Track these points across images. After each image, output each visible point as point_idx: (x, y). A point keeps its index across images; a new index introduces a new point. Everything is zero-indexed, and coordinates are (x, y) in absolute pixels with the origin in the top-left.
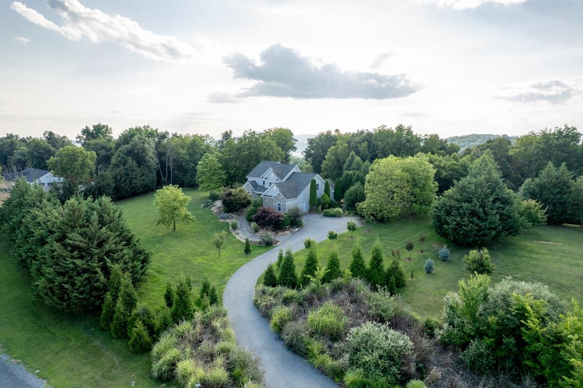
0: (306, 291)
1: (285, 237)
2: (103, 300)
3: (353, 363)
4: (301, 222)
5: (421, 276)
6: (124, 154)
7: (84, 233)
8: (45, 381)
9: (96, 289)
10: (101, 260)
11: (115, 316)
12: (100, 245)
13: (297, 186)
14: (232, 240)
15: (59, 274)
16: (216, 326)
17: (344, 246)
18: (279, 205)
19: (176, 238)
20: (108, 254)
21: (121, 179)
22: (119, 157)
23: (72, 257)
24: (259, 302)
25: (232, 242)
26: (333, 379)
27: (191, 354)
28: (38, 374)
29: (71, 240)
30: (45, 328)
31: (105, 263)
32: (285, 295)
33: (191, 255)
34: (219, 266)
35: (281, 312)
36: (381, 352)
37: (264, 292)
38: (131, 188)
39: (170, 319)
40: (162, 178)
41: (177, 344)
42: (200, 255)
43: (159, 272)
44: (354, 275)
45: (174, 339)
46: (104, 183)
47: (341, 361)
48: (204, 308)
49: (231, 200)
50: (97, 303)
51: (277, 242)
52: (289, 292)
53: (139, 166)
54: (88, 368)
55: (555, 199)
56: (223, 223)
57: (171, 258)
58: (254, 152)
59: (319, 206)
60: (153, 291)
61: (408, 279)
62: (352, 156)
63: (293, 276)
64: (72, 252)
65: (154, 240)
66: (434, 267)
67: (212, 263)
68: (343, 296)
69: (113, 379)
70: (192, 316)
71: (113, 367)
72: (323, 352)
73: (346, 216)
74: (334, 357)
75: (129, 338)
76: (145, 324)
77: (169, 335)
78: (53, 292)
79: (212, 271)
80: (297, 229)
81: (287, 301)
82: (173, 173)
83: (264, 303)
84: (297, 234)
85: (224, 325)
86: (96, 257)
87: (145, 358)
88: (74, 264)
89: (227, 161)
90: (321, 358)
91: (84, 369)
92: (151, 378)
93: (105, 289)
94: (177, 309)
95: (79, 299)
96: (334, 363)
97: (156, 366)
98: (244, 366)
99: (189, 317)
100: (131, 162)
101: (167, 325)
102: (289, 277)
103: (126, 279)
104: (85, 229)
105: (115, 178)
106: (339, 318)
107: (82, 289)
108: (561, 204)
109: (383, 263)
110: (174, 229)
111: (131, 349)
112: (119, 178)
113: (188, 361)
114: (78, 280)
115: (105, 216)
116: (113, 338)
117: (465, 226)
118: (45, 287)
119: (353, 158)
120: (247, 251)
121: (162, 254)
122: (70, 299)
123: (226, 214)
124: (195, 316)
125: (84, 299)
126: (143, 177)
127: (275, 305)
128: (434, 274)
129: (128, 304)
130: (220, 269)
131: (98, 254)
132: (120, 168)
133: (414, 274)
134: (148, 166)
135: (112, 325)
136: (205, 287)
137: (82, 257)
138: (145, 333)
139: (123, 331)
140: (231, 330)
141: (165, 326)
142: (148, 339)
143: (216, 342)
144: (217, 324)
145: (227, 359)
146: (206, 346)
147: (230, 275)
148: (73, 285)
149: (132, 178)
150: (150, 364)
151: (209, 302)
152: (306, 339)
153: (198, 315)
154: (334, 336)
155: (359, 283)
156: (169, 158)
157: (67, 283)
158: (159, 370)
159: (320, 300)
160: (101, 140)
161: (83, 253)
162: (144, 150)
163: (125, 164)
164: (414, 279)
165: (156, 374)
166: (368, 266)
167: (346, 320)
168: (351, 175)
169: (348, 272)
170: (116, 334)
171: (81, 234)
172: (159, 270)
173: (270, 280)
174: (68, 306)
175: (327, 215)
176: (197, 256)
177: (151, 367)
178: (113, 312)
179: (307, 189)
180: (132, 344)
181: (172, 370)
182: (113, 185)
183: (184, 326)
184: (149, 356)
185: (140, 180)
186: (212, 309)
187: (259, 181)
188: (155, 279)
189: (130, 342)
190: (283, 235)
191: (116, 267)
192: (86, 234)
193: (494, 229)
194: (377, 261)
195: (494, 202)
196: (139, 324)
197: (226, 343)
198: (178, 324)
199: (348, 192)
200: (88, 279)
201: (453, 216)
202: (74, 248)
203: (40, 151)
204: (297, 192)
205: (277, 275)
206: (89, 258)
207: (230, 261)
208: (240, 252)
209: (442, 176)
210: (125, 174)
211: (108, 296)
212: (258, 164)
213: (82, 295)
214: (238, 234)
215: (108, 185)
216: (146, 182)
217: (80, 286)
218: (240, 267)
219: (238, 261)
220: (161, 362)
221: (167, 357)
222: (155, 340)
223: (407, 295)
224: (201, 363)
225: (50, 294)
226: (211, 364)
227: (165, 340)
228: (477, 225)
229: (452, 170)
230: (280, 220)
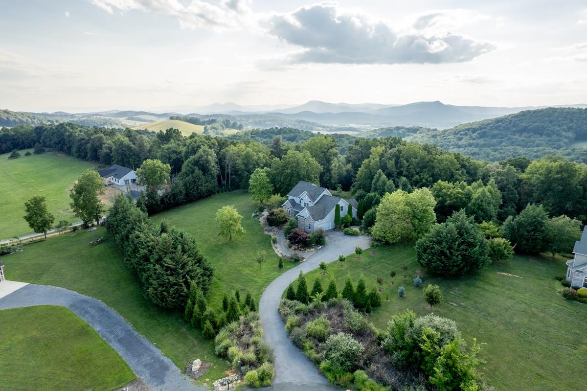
0: (311, 306)
1: (310, 254)
2: (186, 303)
3: (327, 357)
4: (324, 241)
5: (394, 299)
6: (192, 164)
7: (173, 257)
8: (160, 350)
9: (182, 296)
10: (184, 277)
11: (194, 314)
12: (183, 267)
13: (325, 209)
14: (272, 254)
15: (160, 285)
16: (252, 326)
17: (350, 266)
18: (309, 224)
19: (232, 248)
20: (188, 273)
21: (190, 186)
22: (188, 166)
23: (167, 275)
24: (281, 310)
25: (271, 255)
26: (315, 364)
27: (237, 343)
28: (155, 345)
29: (166, 263)
30: (153, 317)
31: (187, 279)
32: (297, 308)
33: (241, 266)
34: (260, 278)
35: (293, 319)
36: (341, 352)
37: (285, 304)
38: (198, 193)
39: (225, 319)
40: (223, 181)
41: (229, 336)
42: (248, 267)
43: (219, 279)
44: (344, 297)
45: (228, 333)
46: (177, 191)
47: (320, 355)
48: (246, 314)
49: (273, 219)
50: (183, 304)
51: (303, 258)
52: (301, 306)
53: (204, 174)
54: (181, 345)
55: (528, 236)
56: (267, 235)
57: (227, 268)
58: (295, 170)
59: (342, 225)
60: (215, 295)
61: (383, 300)
62: (380, 174)
63: (305, 293)
64: (166, 270)
65: (216, 249)
66: (405, 292)
67: (255, 275)
68: (333, 311)
69: (194, 352)
70: (239, 319)
71: (194, 346)
72: (312, 348)
73: (363, 234)
74: (318, 352)
75: (202, 329)
76: (211, 322)
77: (225, 331)
78: (157, 296)
79: (255, 281)
80: (320, 247)
81: (298, 312)
82: (231, 178)
83: (283, 312)
84: (319, 252)
85: (257, 326)
86: (181, 275)
87: (211, 343)
88: (169, 279)
89: (274, 175)
90: (311, 351)
91: (179, 345)
92: (215, 354)
93: (187, 297)
94: (230, 314)
95: (172, 302)
96: (316, 355)
97: (218, 348)
98: (265, 352)
99: (237, 319)
100: (198, 171)
101: (224, 324)
102: (302, 294)
103: (200, 292)
104: (173, 255)
105: (185, 185)
106: (326, 327)
107: (174, 296)
108: (533, 240)
109: (365, 289)
110: (231, 239)
111: (203, 336)
112: (188, 186)
113: (234, 348)
114: (172, 290)
115: (186, 246)
116: (193, 327)
117: (434, 262)
118: (153, 293)
119: (380, 176)
120: (281, 266)
121: (221, 263)
122: (167, 301)
123: (270, 227)
124: (240, 319)
125: (175, 302)
126: (207, 184)
127: (290, 314)
128: (404, 297)
129: (201, 307)
130: (260, 280)
131: (182, 273)
132: (189, 177)
133: (388, 297)
134: (211, 174)
135: (192, 320)
136: (248, 297)
137: (172, 275)
138: (211, 328)
139: (198, 325)
140: (261, 330)
141: (223, 324)
142: (212, 331)
143: (251, 336)
144: (253, 324)
145: (256, 348)
146: (245, 339)
147: (266, 287)
148: (168, 293)
149: (199, 185)
150: (214, 346)
151: (249, 310)
152: (304, 339)
153: (242, 318)
154: (321, 338)
155: (346, 303)
156: (228, 166)
157: (165, 291)
158: (219, 351)
159: (319, 312)
160: (172, 145)
161: (173, 272)
162: (207, 161)
163: (193, 172)
164: (388, 301)
165: (217, 353)
166: (355, 289)
167: (330, 329)
168: (372, 196)
169: (340, 295)
170: (194, 326)
171: (171, 259)
172: (220, 278)
173: (290, 295)
174: (166, 305)
175: (347, 234)
176: (246, 267)
177: (214, 348)
178: (192, 312)
179: (333, 211)
180: (204, 334)
181: (226, 351)
182: (184, 192)
183: (234, 325)
184: (213, 341)
185: (204, 186)
186: (251, 314)
187: (297, 200)
188: (217, 285)
189: (203, 332)
190: (309, 252)
191: (193, 283)
192: (174, 259)
193: (457, 266)
194: (361, 288)
195: (459, 245)
196: (208, 322)
197: (257, 337)
198: (230, 323)
199: (366, 213)
200: (176, 289)
201: (427, 254)
202: (167, 269)
203: (123, 149)
204: (324, 214)
205: (295, 290)
206: (176, 276)
207: (268, 274)
208: (275, 266)
209: (446, 204)
210: (193, 181)
211: (189, 302)
212: (297, 184)
213: (174, 299)
214: (276, 248)
215: (181, 192)
216: (209, 188)
217: (173, 294)
218: (273, 280)
219: (273, 274)
220: (220, 346)
221: (224, 344)
222: (217, 333)
223: (378, 313)
224: (241, 349)
225: (155, 297)
226: (247, 350)
227: (222, 333)
228: (443, 262)
229: (456, 198)
230: (307, 241)
